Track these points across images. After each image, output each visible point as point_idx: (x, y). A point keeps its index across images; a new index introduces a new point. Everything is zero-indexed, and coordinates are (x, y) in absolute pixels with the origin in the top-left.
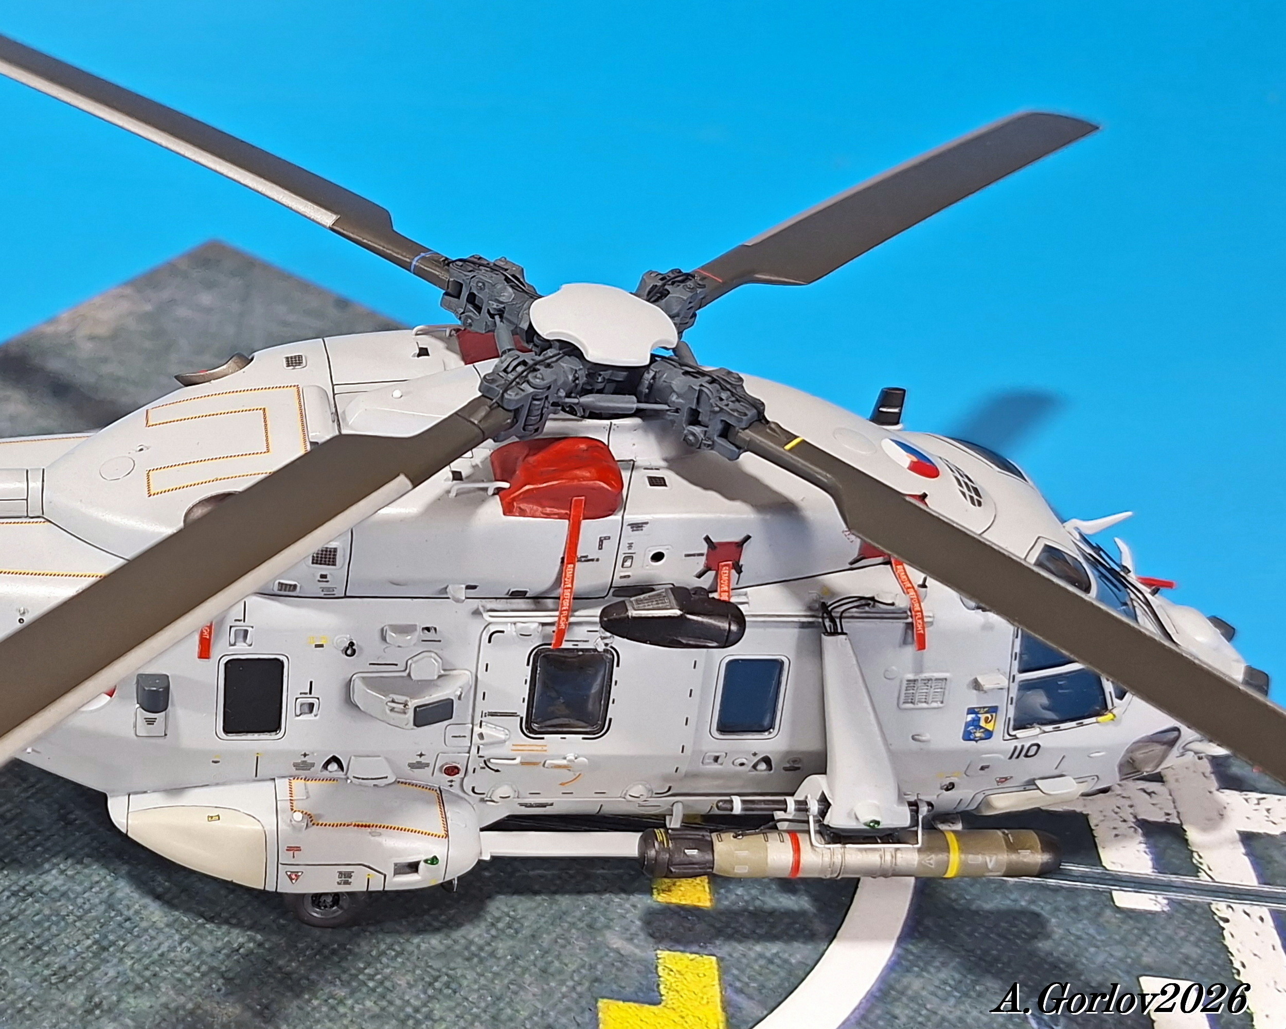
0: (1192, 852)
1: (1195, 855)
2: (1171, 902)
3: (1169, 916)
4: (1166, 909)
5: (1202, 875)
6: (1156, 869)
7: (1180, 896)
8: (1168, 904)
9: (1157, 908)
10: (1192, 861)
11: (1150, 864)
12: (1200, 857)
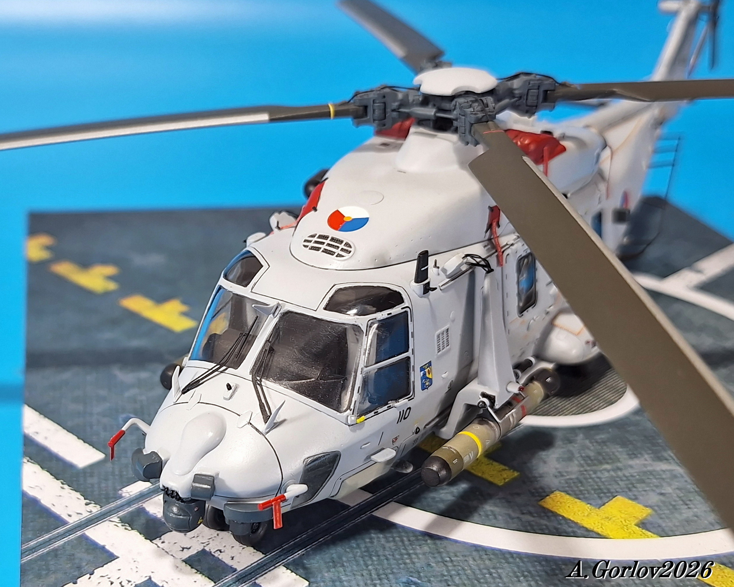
0: (132, 529)
1: (130, 529)
2: (121, 497)
3: (116, 490)
4: (120, 492)
5: (117, 520)
6: (142, 508)
7: (119, 502)
8: (121, 494)
9: (124, 490)
10: (129, 524)
11: (148, 509)
12: (126, 529)
